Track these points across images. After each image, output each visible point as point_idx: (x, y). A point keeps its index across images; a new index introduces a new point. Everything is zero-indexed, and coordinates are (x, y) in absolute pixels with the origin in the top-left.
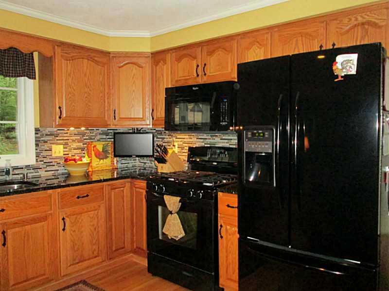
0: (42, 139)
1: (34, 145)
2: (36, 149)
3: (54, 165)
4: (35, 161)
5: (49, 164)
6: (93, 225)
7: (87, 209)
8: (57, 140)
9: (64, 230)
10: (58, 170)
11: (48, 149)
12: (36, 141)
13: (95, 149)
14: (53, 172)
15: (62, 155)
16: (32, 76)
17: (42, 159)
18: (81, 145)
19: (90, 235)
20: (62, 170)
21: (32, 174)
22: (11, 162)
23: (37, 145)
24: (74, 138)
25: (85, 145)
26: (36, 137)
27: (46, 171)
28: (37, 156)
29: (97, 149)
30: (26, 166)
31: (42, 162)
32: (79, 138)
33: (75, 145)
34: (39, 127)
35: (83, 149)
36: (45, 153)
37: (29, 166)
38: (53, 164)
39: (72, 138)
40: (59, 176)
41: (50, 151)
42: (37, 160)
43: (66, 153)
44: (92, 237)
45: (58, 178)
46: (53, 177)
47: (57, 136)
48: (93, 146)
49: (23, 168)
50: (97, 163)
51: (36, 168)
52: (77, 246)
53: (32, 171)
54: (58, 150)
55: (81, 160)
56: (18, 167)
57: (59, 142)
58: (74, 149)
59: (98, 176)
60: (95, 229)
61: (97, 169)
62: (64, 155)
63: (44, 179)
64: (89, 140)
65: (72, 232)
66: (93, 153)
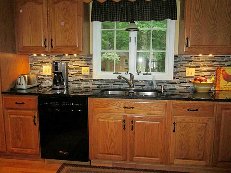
0: (179, 63)
1: (173, 67)
2: (174, 70)
3: (187, 83)
4: (173, 78)
5: (182, 81)
6: (200, 135)
7: (196, 120)
8: (191, 64)
9: (174, 131)
10: (190, 86)
11: (183, 70)
12: (174, 64)
13: (224, 72)
14: (185, 87)
15: (194, 76)
16: (174, 17)
17: (178, 77)
18: (211, 69)
19: (197, 141)
20: (192, 87)
21: (170, 87)
22: (155, 77)
23: (175, 67)
24: (205, 63)
25: (214, 69)
26: (174, 61)
27: (180, 86)
28: (174, 75)
29: (226, 72)
30: (166, 81)
31: (178, 80)
32: (210, 63)
33: (205, 69)
34: (177, 54)
35: (212, 72)
36: (180, 73)
37: (169, 81)
38: (186, 81)
39: (202, 63)
40: (190, 91)
41: (185, 72)
42: (174, 77)
43: (197, 74)
44: (198, 144)
45: (189, 92)
46: (185, 91)
47: (190, 61)
48: (222, 70)
49: (164, 82)
50: (225, 85)
51: (173, 83)
52: (184, 146)
53: (170, 85)
54: (191, 72)
55: (206, 81)
56: (161, 81)
57: (192, 65)
58: (204, 72)
59: (225, 95)
60: (202, 138)
61: (223, 89)
62: (195, 75)
63: (178, 91)
64: (219, 65)
65: (180, 134)
66: (221, 76)
